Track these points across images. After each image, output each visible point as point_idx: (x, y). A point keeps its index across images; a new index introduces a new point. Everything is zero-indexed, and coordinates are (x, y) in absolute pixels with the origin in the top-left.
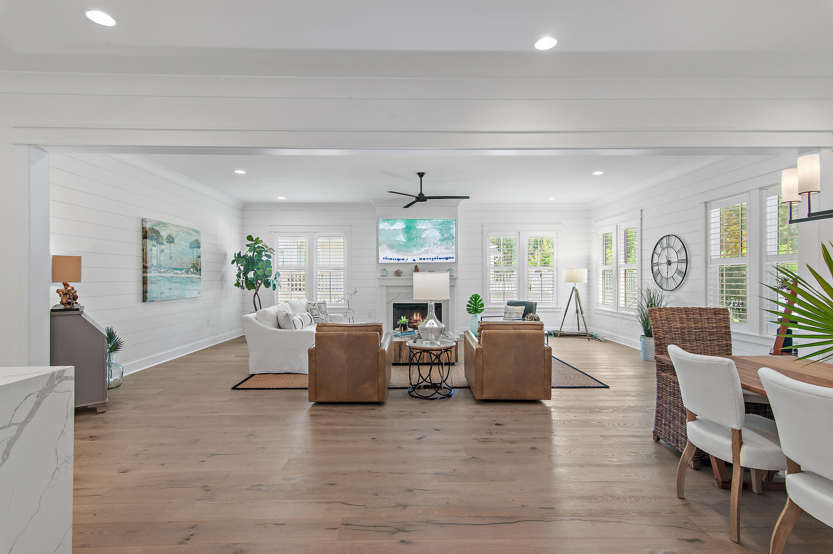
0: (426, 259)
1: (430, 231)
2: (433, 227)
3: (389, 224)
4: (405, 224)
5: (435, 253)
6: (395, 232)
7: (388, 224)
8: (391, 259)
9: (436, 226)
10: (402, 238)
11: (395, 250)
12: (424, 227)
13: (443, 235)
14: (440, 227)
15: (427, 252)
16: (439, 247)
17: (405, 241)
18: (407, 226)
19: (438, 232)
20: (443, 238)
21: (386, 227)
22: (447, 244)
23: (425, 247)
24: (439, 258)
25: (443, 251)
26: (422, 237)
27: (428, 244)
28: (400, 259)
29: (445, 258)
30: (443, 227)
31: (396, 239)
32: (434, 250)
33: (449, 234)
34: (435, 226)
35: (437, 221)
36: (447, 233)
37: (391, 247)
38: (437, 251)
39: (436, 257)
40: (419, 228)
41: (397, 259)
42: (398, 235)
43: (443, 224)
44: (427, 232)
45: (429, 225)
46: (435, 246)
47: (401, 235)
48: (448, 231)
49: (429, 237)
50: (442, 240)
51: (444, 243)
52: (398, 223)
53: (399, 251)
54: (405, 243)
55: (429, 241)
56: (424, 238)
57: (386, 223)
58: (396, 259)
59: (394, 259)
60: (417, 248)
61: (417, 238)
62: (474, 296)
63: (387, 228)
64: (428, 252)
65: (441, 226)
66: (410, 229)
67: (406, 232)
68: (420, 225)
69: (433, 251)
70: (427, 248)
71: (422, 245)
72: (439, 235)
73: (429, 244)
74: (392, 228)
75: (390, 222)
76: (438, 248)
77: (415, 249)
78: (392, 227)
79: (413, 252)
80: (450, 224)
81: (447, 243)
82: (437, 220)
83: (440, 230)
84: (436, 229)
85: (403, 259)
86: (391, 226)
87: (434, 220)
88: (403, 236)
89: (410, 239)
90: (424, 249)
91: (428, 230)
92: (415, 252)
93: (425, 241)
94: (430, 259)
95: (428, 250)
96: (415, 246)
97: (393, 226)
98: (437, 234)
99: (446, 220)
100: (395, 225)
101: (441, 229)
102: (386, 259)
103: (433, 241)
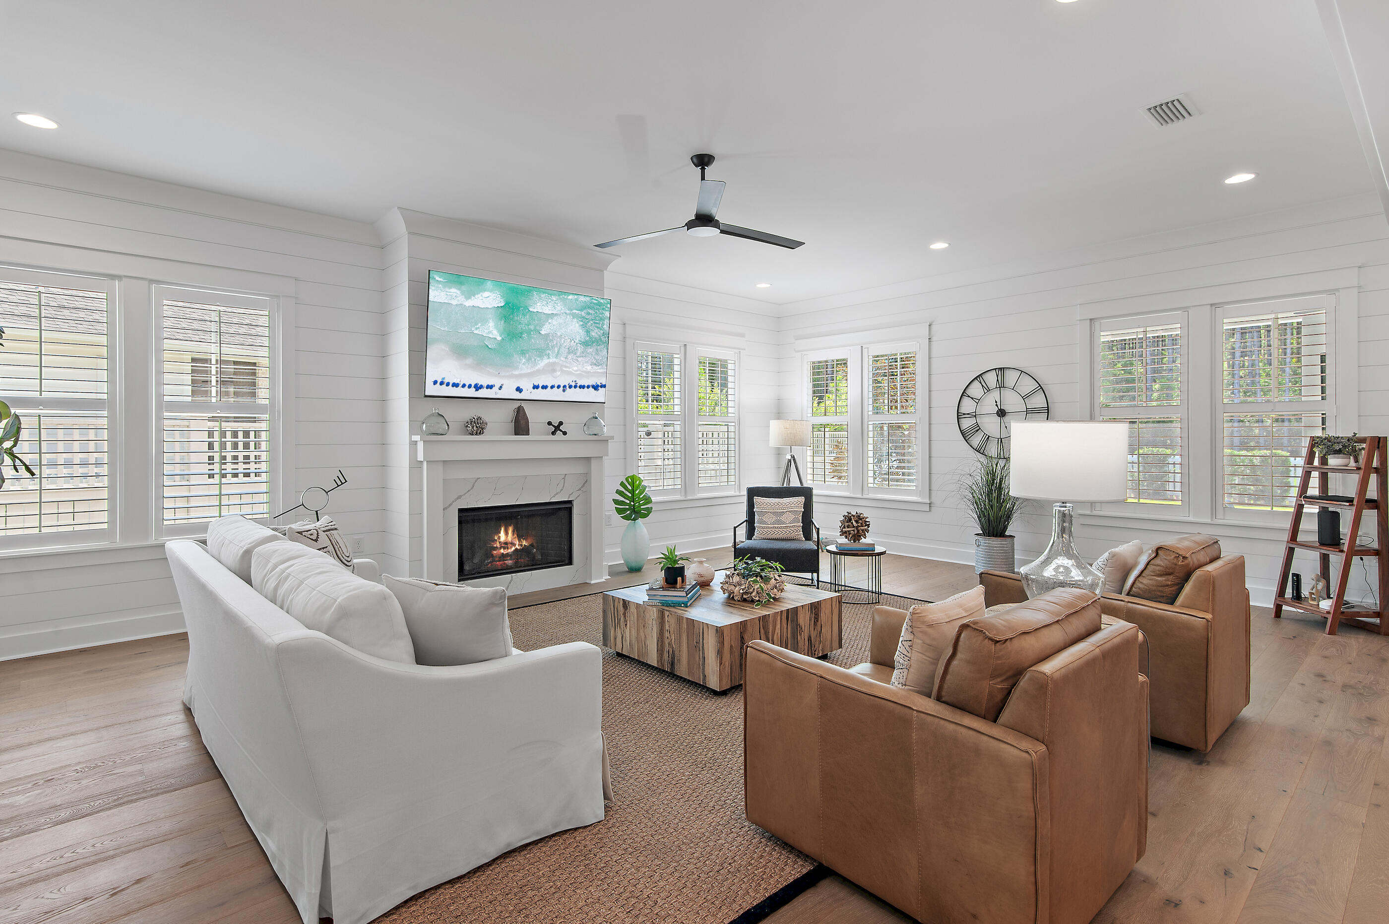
0: (549, 388)
1: (561, 321)
2: (568, 312)
3: (463, 293)
4: (502, 297)
5: (570, 373)
6: (477, 316)
7: (458, 292)
8: (455, 385)
9: (574, 311)
10: (492, 330)
11: (469, 361)
12: (547, 310)
13: (588, 332)
14: (583, 314)
15: (551, 369)
16: (580, 359)
17: (499, 338)
18: (507, 304)
19: (577, 325)
20: (588, 339)
21: (452, 298)
22: (597, 354)
23: (549, 358)
24: (578, 385)
25: (589, 368)
26: (543, 332)
27: (556, 349)
28: (481, 387)
29: (593, 387)
30: (589, 314)
31: (476, 332)
32: (568, 365)
33: (602, 332)
34: (571, 310)
35: (576, 300)
36: (598, 328)
37: (460, 351)
38: (575, 368)
39: (573, 384)
40: (535, 310)
41: (473, 386)
42: (484, 321)
43: (589, 308)
44: (554, 322)
45: (560, 308)
46: (570, 356)
47: (491, 324)
48: (599, 323)
49: (559, 334)
50: (586, 344)
51: (590, 350)
52: (486, 294)
53: (480, 364)
54: (500, 344)
55: (557, 343)
56: (547, 335)
57: (453, 290)
58: (470, 386)
59: (464, 386)
60: (529, 359)
61: (529, 332)
62: (630, 481)
63: (454, 302)
64: (554, 371)
65: (585, 311)
66: (513, 309)
67: (505, 317)
68: (538, 304)
69: (566, 367)
70: (552, 360)
71: (541, 353)
72: (581, 331)
73: (558, 352)
74: (469, 303)
75: (464, 288)
76: (578, 361)
77: (524, 360)
78: (470, 300)
79: (517, 368)
80: (603, 309)
81: (597, 349)
82: (576, 297)
83: (582, 321)
84: (574, 316)
85: (490, 387)
86: (468, 298)
87: (570, 297)
88: (496, 327)
89: (512, 335)
90: (546, 361)
91: (555, 318)
92: (524, 367)
93: (548, 344)
94: (559, 387)
95: (554, 364)
96: (523, 353)
97: (473, 298)
98: (574, 329)
99: (595, 299)
100: (476, 296)
101: (584, 317)
102: (442, 383)
103: (567, 344)
